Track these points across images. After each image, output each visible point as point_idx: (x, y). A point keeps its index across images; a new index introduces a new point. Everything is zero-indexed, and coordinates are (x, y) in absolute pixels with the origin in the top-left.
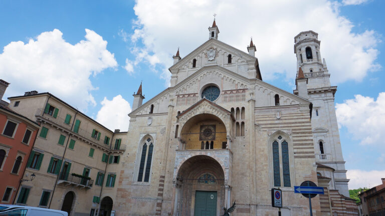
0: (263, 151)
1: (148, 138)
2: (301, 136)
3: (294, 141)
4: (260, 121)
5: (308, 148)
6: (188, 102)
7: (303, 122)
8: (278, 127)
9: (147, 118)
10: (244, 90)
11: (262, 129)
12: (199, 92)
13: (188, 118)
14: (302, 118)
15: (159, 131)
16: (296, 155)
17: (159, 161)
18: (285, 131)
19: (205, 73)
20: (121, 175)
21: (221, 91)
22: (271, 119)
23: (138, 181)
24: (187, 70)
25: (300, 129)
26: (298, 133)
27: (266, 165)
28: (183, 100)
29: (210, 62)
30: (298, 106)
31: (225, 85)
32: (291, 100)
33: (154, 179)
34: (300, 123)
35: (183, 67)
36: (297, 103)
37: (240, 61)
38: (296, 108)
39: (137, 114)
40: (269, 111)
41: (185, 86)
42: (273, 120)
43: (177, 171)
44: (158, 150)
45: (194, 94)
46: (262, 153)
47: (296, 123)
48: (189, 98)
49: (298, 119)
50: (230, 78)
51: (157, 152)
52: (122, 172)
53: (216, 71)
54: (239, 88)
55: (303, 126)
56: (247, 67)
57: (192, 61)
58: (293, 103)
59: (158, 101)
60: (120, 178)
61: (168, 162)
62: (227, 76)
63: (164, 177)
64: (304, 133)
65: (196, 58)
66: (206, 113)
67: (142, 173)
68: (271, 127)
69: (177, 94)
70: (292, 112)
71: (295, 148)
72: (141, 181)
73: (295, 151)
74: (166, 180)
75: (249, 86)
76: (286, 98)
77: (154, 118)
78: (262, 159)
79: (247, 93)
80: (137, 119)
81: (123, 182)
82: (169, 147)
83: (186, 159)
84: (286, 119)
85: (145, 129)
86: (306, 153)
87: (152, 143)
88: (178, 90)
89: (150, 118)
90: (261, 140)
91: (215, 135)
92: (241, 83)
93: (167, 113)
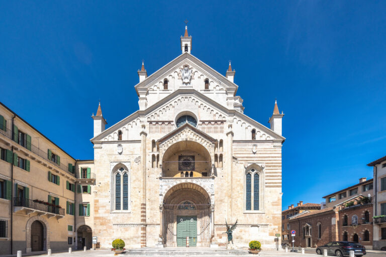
0: (239, 181)
1: (121, 167)
2: (272, 169)
3: (266, 173)
4: (237, 154)
5: (277, 179)
6: (163, 130)
7: (275, 157)
8: (253, 161)
9: (116, 145)
10: (222, 122)
11: (239, 162)
12: (174, 120)
13: (170, 145)
14: (275, 153)
15: (132, 160)
16: (267, 185)
17: (137, 190)
18: (260, 165)
19: (180, 98)
20: (95, 205)
21: (198, 120)
22: (248, 152)
23: (116, 209)
24: (158, 92)
25: (272, 163)
26: (270, 166)
27: (241, 193)
28: (157, 128)
29: (185, 85)
30: (273, 141)
31: (203, 113)
32: (267, 135)
33: (135, 206)
34: (272, 157)
35: (152, 87)
36: (272, 138)
37: (218, 88)
38: (270, 144)
39: (103, 140)
40: (246, 145)
41: (157, 111)
42: (249, 154)
43: (163, 198)
44: (135, 179)
45: (170, 122)
46: (238, 183)
47: (269, 157)
48: (163, 125)
49: (271, 154)
50: (208, 107)
51: (134, 181)
52: (96, 201)
53: (193, 98)
54: (217, 119)
55: (275, 160)
56: (226, 96)
57: (163, 80)
58: (268, 139)
59: (126, 126)
60: (95, 207)
61: (147, 191)
62: (205, 105)
63: (145, 205)
64: (275, 166)
65: (167, 77)
67: (120, 202)
68: (247, 160)
69: (149, 120)
70: (267, 147)
71: (266, 179)
72: (120, 209)
73: (267, 181)
74: (147, 207)
75: (228, 118)
76: (262, 133)
77: (124, 145)
78: (239, 188)
79: (226, 125)
80: (103, 145)
81: (99, 211)
82: (147, 176)
83: (171, 186)
84: (260, 154)
85: (115, 157)
86: (275, 183)
87: (125, 173)
88: (149, 115)
89: (119, 145)
90: (238, 172)
91: (194, 165)
92: (220, 113)
93: (139, 141)
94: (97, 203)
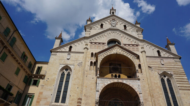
0: (157, 84)
1: (67, 68)
2: (179, 76)
3: (176, 79)
4: (151, 64)
5: (186, 84)
7: (179, 68)
8: (163, 69)
9: (67, 54)
10: (137, 45)
11: (153, 70)
12: (106, 42)
13: (105, 56)
14: (178, 66)
15: (76, 64)
16: (180, 88)
17: (77, 86)
18: (169, 73)
19: (110, 32)
20: (39, 96)
21: (122, 44)
22: (158, 64)
23: (55, 102)
24: (97, 29)
25: (178, 72)
26: (177, 74)
27: (161, 94)
28: (95, 46)
29: (113, 27)
30: (174, 58)
31: (124, 40)
32: (168, 54)
33: (72, 100)
34: (176, 68)
35: (94, 27)
36: (172, 56)
37: (131, 29)
38: (172, 59)
39: (58, 50)
40: (156, 59)
41: (96, 37)
42: (159, 65)
43: (99, 94)
44: (76, 77)
45: (103, 44)
46: (156, 85)
47: (174, 68)
48: (99, 45)
49: (174, 65)
50: (127, 37)
51: (75, 79)
52: (41, 93)
53: (117, 33)
54: (133, 44)
55: (179, 70)
56: (137, 33)
57: (100, 24)
58: (169, 56)
59: (76, 44)
60: (38, 99)
61: (84, 88)
62: (125, 36)
63: (81, 99)
64: (180, 74)
65: (103, 23)
66: (118, 53)
67: (60, 96)
68: (159, 69)
69: (91, 41)
70: (170, 61)
71: (178, 84)
72: (58, 102)
73: (178, 85)
74: (83, 102)
75: (140, 43)
76: (164, 53)
77: (72, 54)
78: (158, 90)
79: (140, 47)
80: (58, 54)
81: (40, 102)
82: (85, 76)
83: (106, 84)
84: (167, 65)
85: (64, 61)
86: (186, 87)
87: (69, 73)
88: (91, 39)
89: (69, 54)
90: (154, 77)
91: (121, 70)
92: (135, 41)
93: (83, 53)
94: (41, 95)
